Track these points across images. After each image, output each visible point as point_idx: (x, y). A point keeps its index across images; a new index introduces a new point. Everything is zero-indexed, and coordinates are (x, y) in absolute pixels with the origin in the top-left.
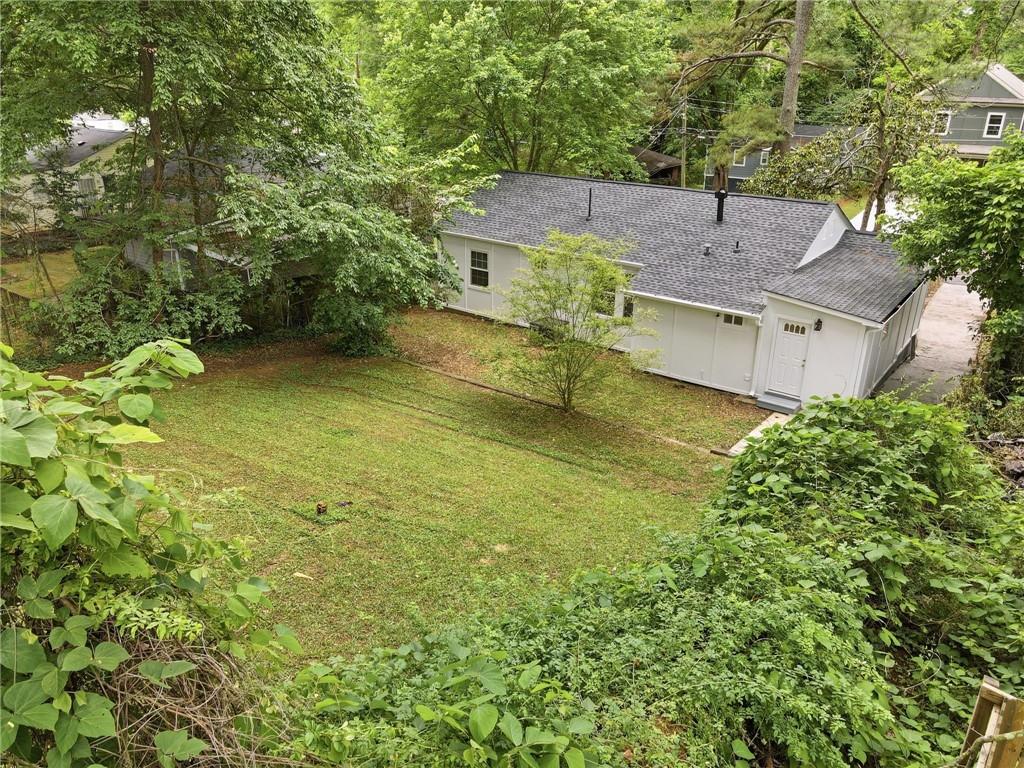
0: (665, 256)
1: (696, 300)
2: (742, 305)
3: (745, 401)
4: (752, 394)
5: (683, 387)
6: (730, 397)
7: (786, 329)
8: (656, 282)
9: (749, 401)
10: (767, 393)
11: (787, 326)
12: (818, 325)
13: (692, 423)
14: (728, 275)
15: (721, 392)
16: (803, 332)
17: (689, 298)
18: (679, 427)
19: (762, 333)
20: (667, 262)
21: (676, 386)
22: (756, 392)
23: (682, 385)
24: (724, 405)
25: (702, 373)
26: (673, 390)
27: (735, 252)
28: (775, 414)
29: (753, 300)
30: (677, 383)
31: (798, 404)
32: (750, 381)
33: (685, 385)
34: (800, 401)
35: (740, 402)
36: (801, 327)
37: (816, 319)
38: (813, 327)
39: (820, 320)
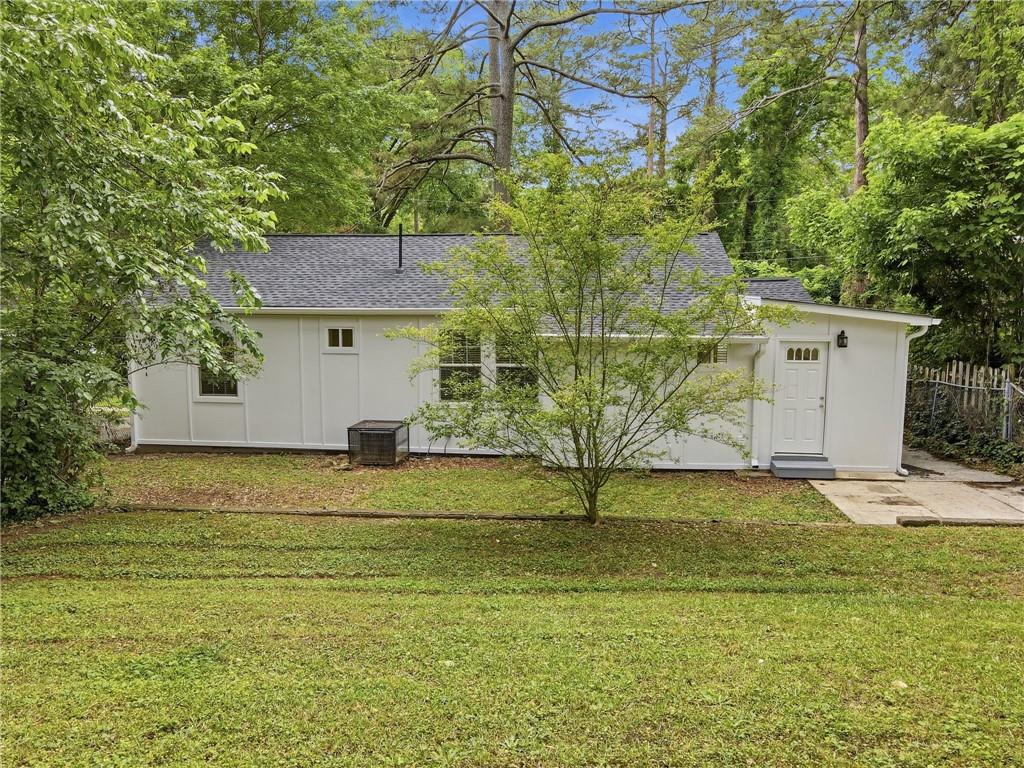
3: (753, 475)
4: (755, 463)
6: (726, 475)
7: (790, 357)
10: (773, 458)
11: (790, 352)
12: (841, 341)
16: (815, 357)
22: (759, 461)
28: (812, 482)
34: (826, 459)
36: (811, 349)
37: (835, 330)
38: (833, 345)
39: (843, 332)
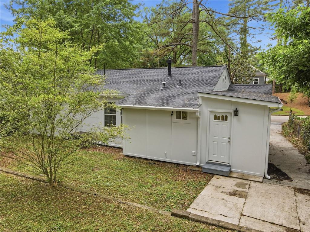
0: (141, 90)
1: (157, 106)
2: (186, 105)
3: (194, 169)
4: (198, 164)
5: (155, 164)
6: (185, 167)
7: (215, 119)
8: (134, 100)
9: (197, 169)
10: (207, 163)
11: (215, 116)
12: (236, 113)
13: (158, 187)
14: (177, 94)
15: (178, 164)
16: (226, 119)
17: (153, 105)
18: (148, 190)
19: (201, 121)
20: (142, 92)
21: (150, 163)
22: (200, 163)
23: (154, 162)
24: (181, 172)
25: (166, 154)
26: (147, 166)
27: (179, 85)
28: (215, 177)
29: (193, 103)
30: (151, 161)
31: (229, 168)
32: (196, 155)
33: (156, 162)
34: (230, 166)
35: (191, 170)
36: (224, 116)
37: (234, 108)
38: (233, 114)
39: (237, 108)
